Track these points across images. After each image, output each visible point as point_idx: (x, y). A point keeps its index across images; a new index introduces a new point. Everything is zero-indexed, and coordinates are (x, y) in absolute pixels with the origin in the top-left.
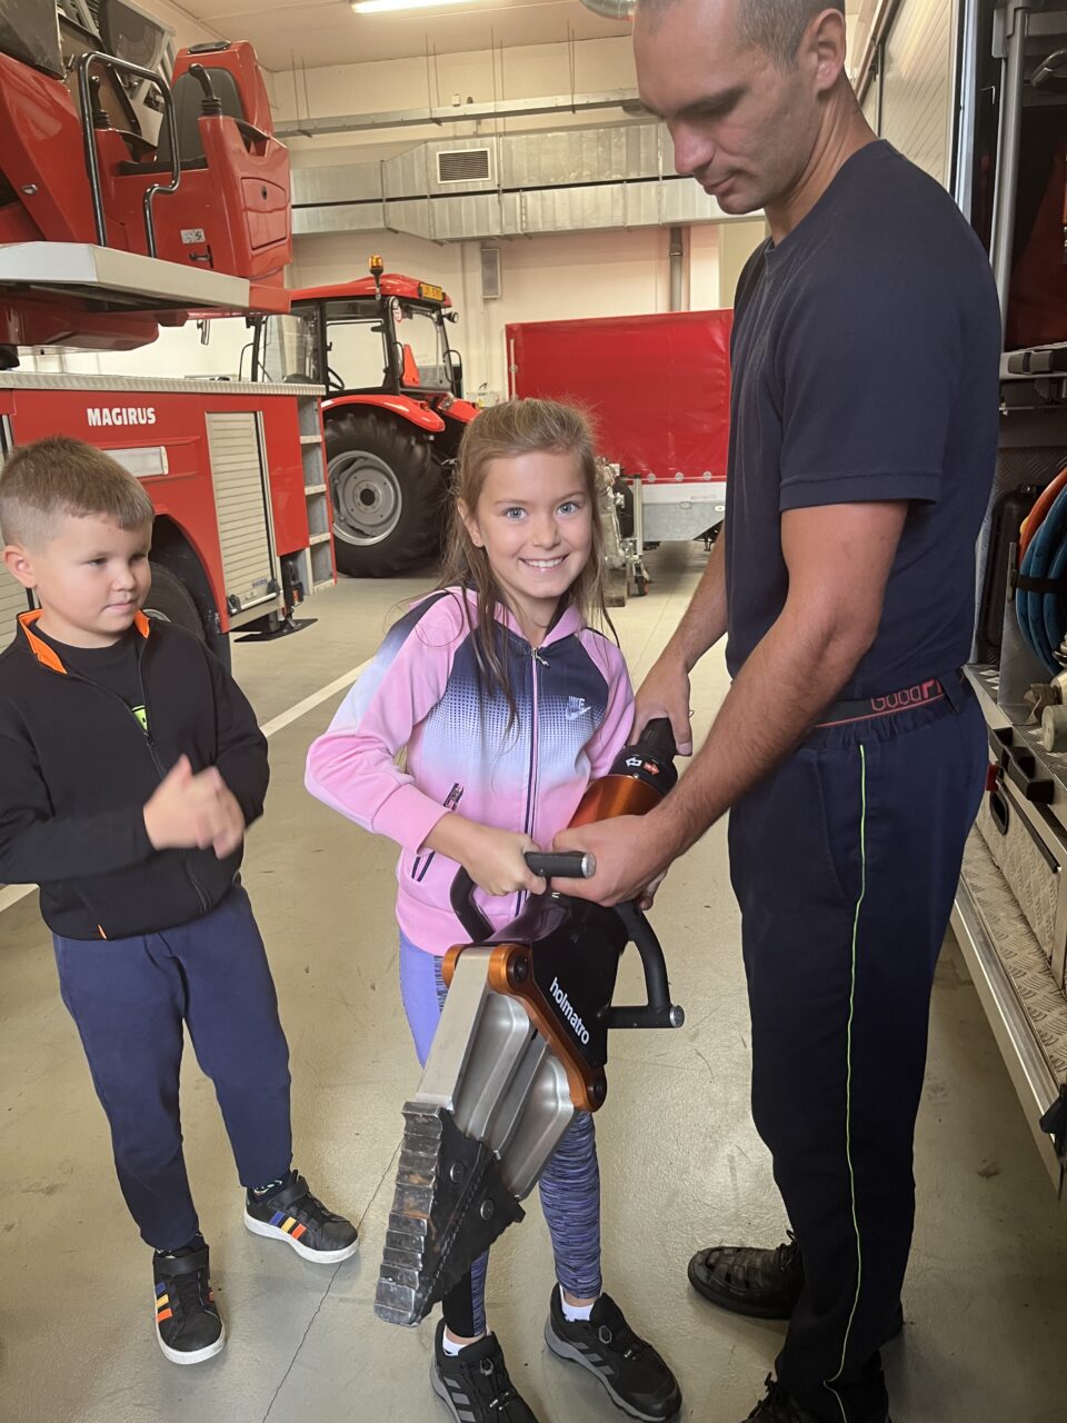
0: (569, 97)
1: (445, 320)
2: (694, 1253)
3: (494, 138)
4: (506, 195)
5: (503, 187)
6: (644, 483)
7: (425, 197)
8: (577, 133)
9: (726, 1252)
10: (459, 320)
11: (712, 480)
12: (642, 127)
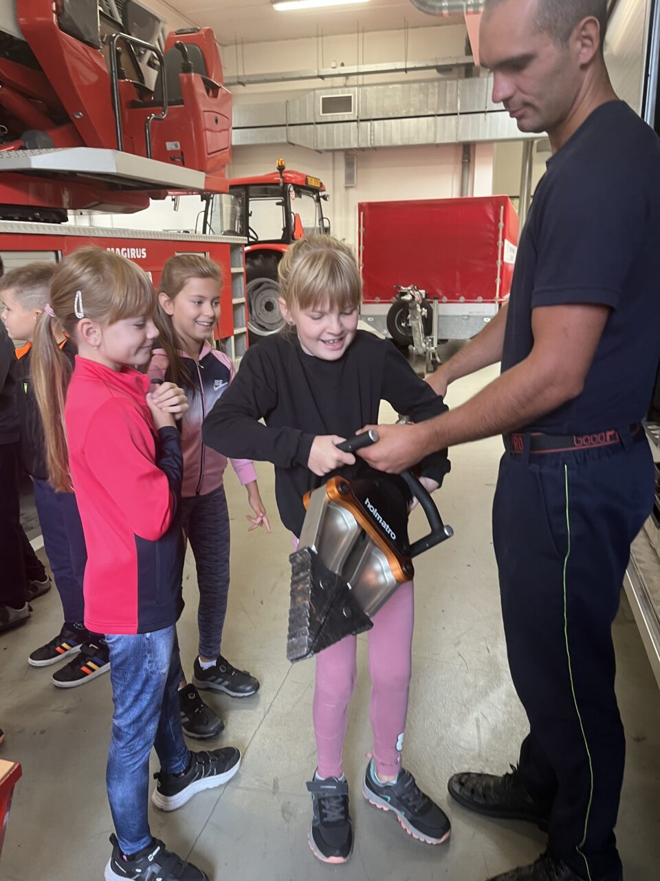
0: (404, 63)
1: (321, 199)
2: (452, 775)
3: (356, 88)
4: (362, 123)
5: (361, 118)
6: (440, 302)
7: (312, 124)
8: (407, 86)
9: (472, 776)
10: (330, 199)
11: (483, 302)
12: (448, 82)
